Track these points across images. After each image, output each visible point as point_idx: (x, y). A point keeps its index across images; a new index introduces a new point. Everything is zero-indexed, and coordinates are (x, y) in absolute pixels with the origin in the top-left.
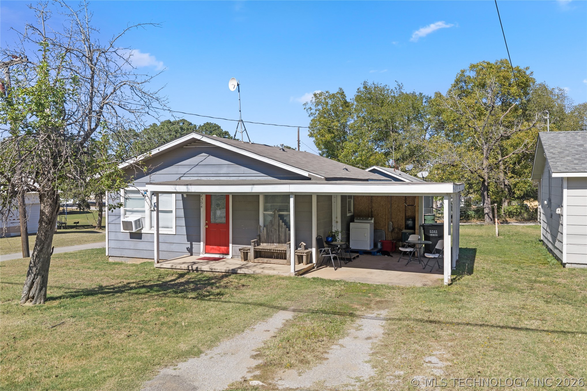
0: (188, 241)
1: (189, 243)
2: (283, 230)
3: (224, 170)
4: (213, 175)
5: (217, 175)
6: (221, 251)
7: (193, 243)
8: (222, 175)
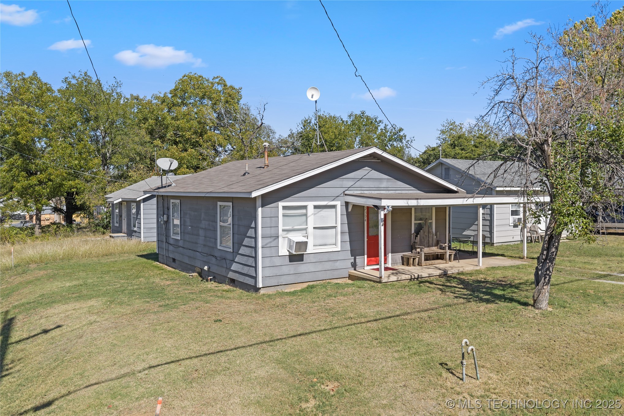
1: (353, 257)
2: (431, 235)
3: (384, 184)
4: (374, 189)
5: (378, 189)
7: (357, 257)
8: (382, 189)
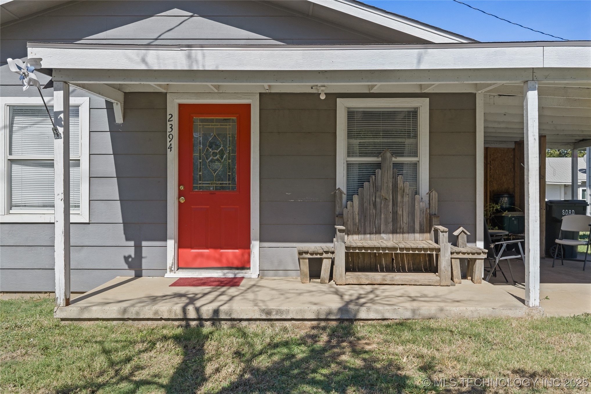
0: (127, 239)
1: (132, 243)
2: (406, 199)
6: (224, 260)
7: (144, 243)
